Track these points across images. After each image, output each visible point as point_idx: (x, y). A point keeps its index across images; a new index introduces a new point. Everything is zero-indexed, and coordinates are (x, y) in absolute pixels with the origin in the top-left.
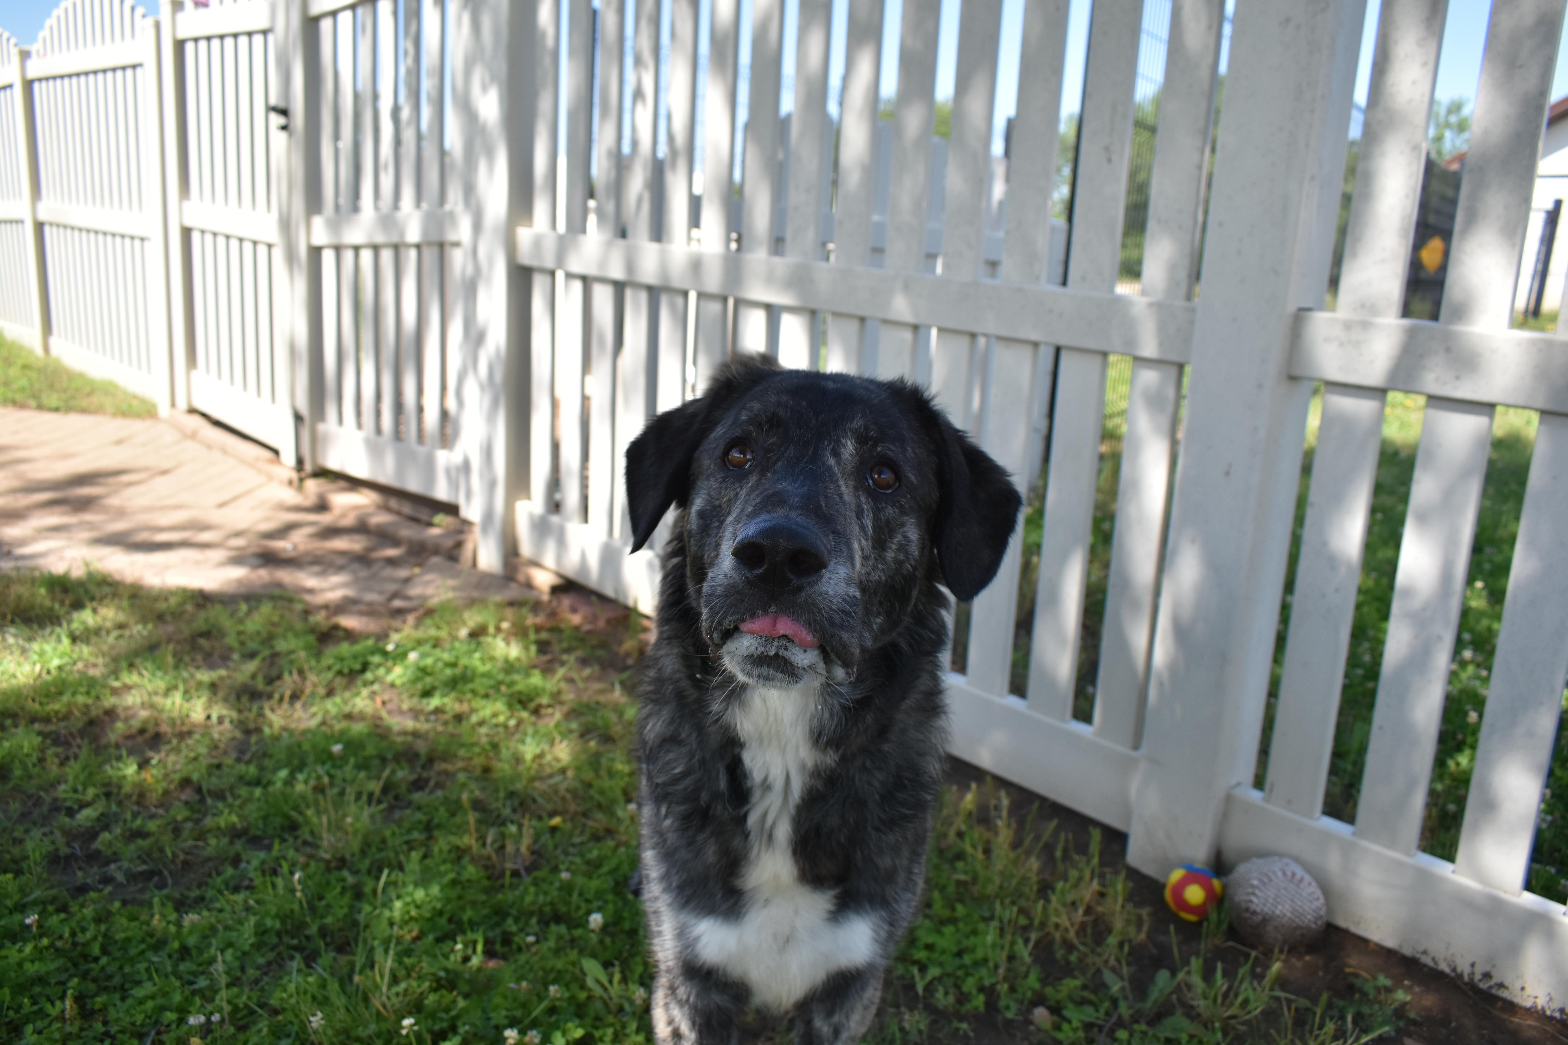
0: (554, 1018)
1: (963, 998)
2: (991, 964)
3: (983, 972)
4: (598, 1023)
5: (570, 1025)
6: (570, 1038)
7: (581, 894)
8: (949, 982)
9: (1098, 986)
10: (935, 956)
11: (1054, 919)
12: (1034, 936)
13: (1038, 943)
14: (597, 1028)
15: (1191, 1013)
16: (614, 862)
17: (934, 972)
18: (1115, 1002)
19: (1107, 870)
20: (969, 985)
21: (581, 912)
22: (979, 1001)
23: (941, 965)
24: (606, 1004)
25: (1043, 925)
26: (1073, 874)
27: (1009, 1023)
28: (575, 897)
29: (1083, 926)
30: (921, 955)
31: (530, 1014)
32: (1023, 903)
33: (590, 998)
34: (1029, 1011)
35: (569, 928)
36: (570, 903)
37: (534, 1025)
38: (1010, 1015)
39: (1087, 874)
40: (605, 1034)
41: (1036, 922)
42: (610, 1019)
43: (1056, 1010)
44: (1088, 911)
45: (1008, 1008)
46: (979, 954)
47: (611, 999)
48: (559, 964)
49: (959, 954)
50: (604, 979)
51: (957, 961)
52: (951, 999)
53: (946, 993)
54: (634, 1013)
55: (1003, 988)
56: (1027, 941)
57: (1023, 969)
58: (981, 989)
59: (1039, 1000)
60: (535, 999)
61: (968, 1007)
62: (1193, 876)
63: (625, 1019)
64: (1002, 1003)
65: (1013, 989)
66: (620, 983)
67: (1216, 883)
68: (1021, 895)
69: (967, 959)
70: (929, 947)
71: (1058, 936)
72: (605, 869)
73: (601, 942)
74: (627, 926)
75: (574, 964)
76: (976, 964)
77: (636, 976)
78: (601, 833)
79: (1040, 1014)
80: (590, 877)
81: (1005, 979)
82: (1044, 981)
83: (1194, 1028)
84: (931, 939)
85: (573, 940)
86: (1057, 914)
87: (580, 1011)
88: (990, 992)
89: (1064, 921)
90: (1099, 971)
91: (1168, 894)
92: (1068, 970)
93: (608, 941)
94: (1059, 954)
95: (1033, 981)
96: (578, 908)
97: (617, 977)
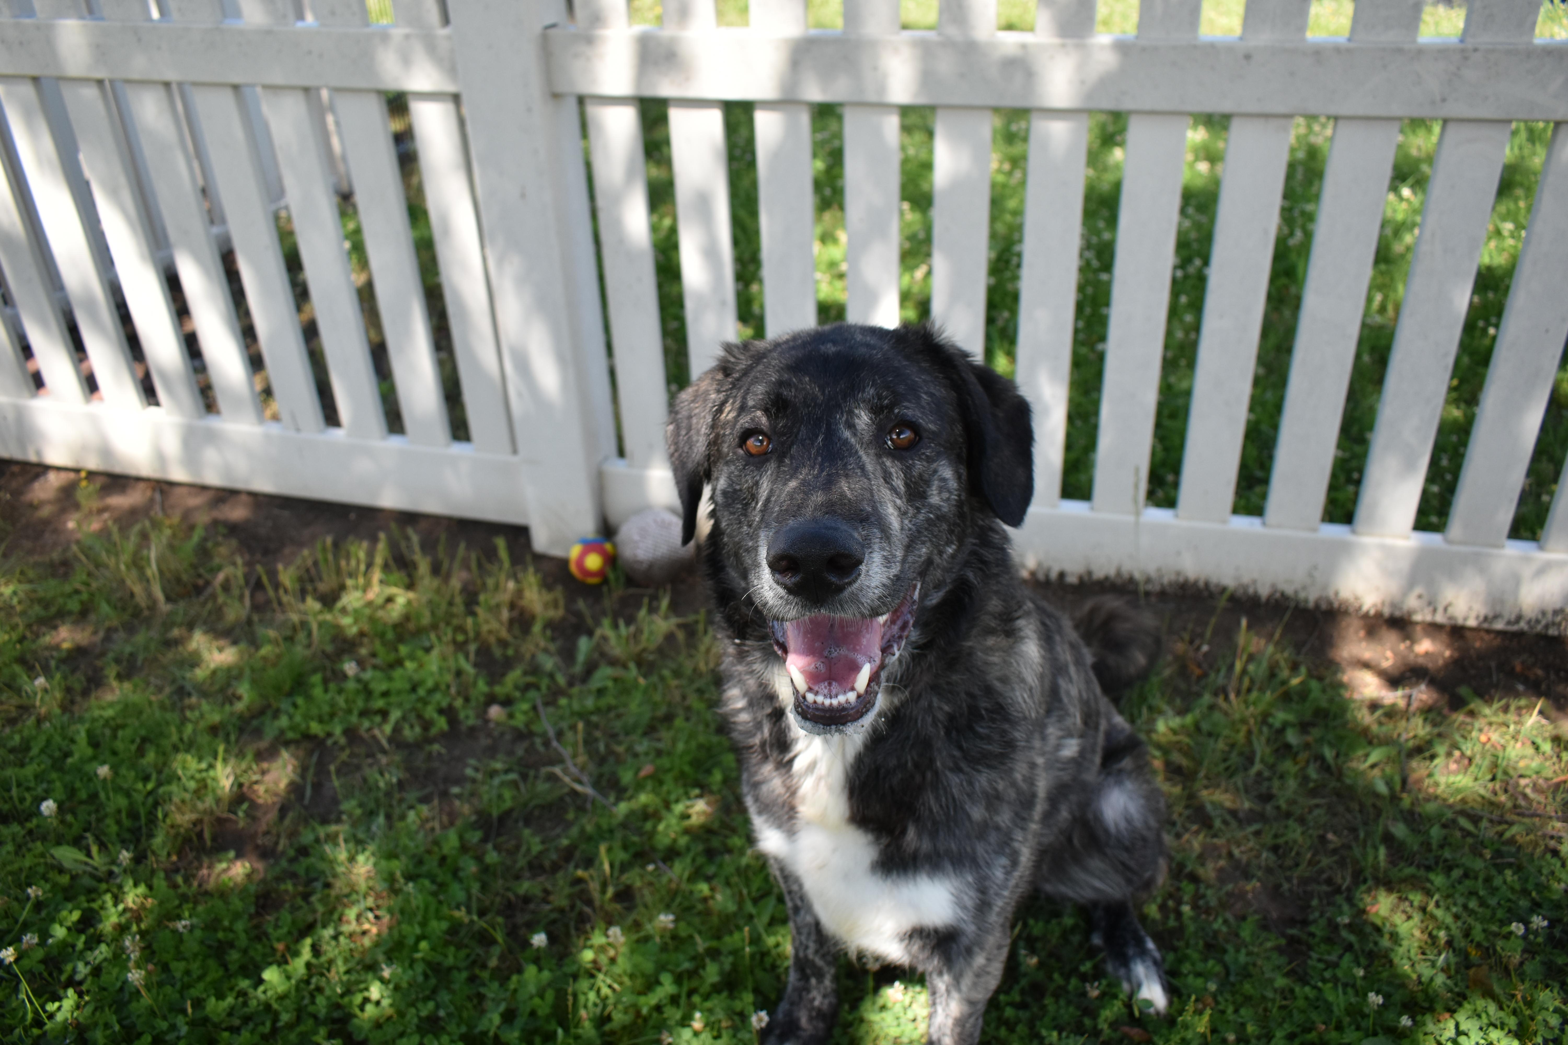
0: (44, 914)
1: (427, 725)
2: (443, 687)
3: (438, 696)
4: (93, 896)
5: (64, 913)
6: (69, 924)
7: (19, 785)
8: (412, 717)
9: (534, 669)
10: (393, 699)
11: (485, 628)
12: (472, 648)
13: (478, 652)
14: (94, 900)
15: (613, 662)
16: (42, 740)
17: (395, 715)
18: (551, 676)
19: (519, 568)
20: (430, 712)
21: (28, 802)
22: (442, 723)
23: (400, 705)
24: (93, 876)
25: (478, 634)
26: (490, 582)
27: (472, 730)
28: (14, 792)
29: (511, 622)
30: (380, 703)
31: (16, 922)
32: (455, 622)
33: (73, 878)
34: (485, 712)
35: (21, 824)
36: (11, 798)
37: (26, 927)
38: (471, 722)
39: (503, 577)
40: (104, 902)
41: (471, 634)
42: (104, 886)
43: (507, 702)
44: (512, 606)
45: (467, 717)
46: (430, 683)
47: (96, 869)
48: (27, 862)
49: (414, 689)
50: (81, 857)
51: (413, 697)
52: (418, 730)
53: (412, 727)
54: (125, 871)
55: (459, 703)
56: (467, 657)
57: (471, 679)
58: (441, 711)
59: (491, 699)
60: (15, 904)
61: (434, 731)
62: (589, 547)
63: (118, 881)
64: (462, 715)
65: (467, 700)
66: (100, 851)
67: (608, 546)
68: (453, 615)
69: (421, 692)
70: (385, 694)
71: (492, 640)
72: (35, 751)
73: (63, 822)
74: (83, 795)
75: (42, 855)
76: (431, 691)
77: (114, 837)
78: (14, 713)
79: (495, 712)
80: (22, 765)
81: (459, 693)
82: (491, 683)
83: (617, 672)
84: (384, 687)
85: (30, 832)
86: (487, 622)
87: (69, 894)
88: (449, 712)
89: (494, 625)
90: (533, 656)
91: (573, 568)
92: (508, 664)
93: (69, 818)
94: (497, 652)
95: (482, 686)
96: (22, 800)
97: (94, 849)
